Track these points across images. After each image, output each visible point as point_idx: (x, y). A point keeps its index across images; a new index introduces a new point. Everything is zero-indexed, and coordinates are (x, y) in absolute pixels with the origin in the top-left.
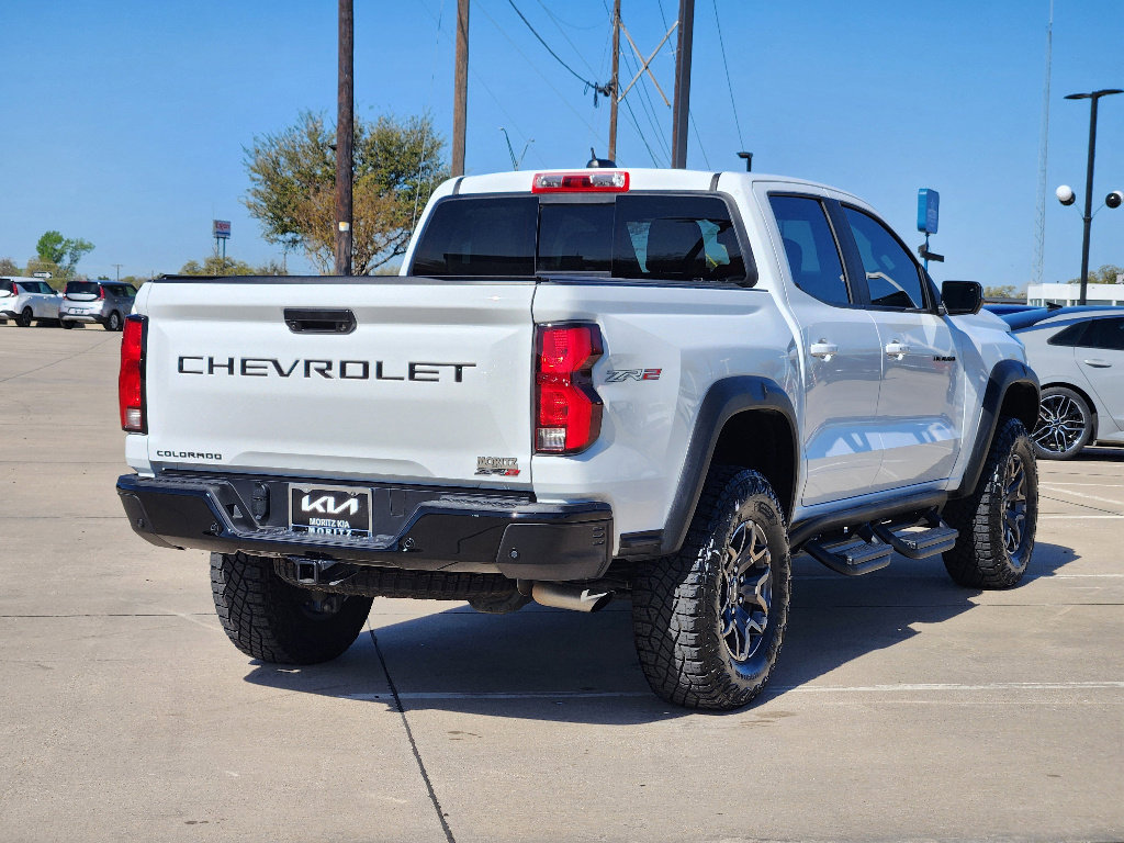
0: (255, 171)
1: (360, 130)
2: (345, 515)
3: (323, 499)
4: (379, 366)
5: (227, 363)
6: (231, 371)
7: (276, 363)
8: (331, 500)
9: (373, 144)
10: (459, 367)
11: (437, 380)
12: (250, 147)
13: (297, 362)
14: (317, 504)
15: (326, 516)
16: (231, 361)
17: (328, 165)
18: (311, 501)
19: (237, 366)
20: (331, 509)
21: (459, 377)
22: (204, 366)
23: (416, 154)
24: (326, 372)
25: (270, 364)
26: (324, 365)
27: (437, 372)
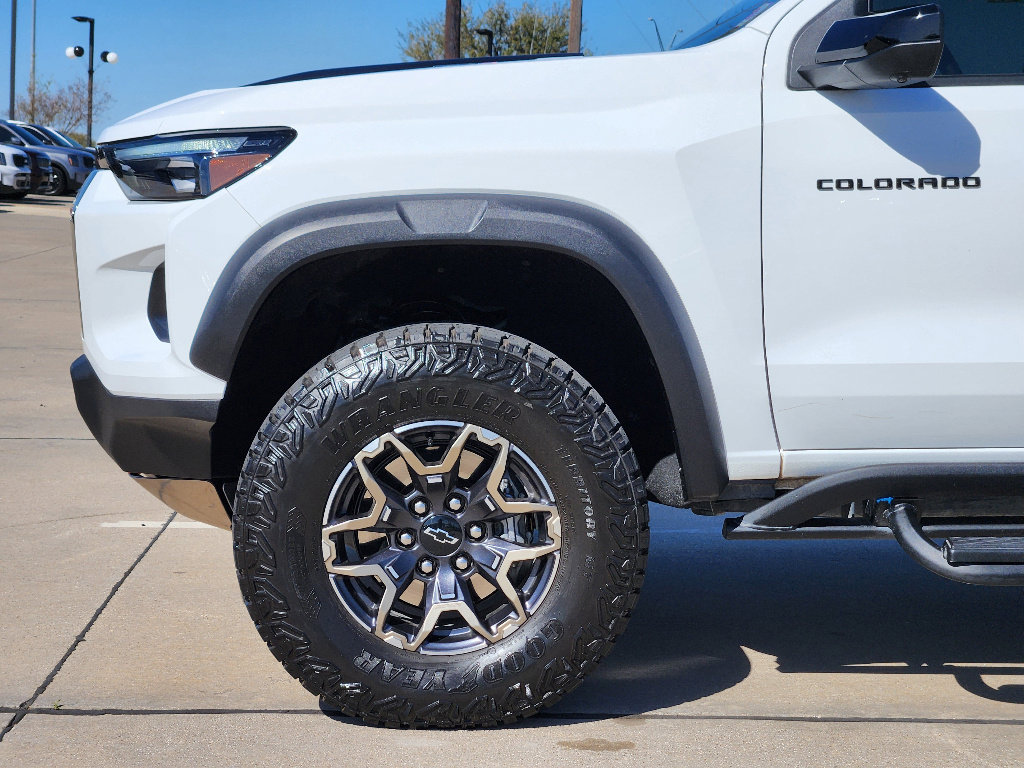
0: (409, 55)
1: (506, 16)
9: (517, 29)
12: (405, 32)
17: (476, 48)
23: (558, 39)
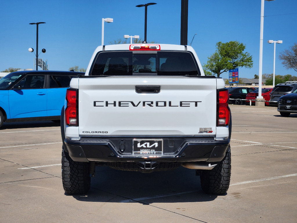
2: (153, 148)
3: (145, 143)
4: (170, 103)
5: (113, 103)
6: (115, 105)
7: (132, 103)
8: (148, 144)
10: (196, 103)
11: (189, 106)
13: (140, 102)
14: (143, 145)
15: (147, 148)
16: (115, 102)
18: (141, 144)
19: (117, 104)
20: (148, 146)
21: (196, 105)
22: (104, 104)
24: (152, 105)
25: (130, 103)
26: (150, 103)
27: (189, 104)
